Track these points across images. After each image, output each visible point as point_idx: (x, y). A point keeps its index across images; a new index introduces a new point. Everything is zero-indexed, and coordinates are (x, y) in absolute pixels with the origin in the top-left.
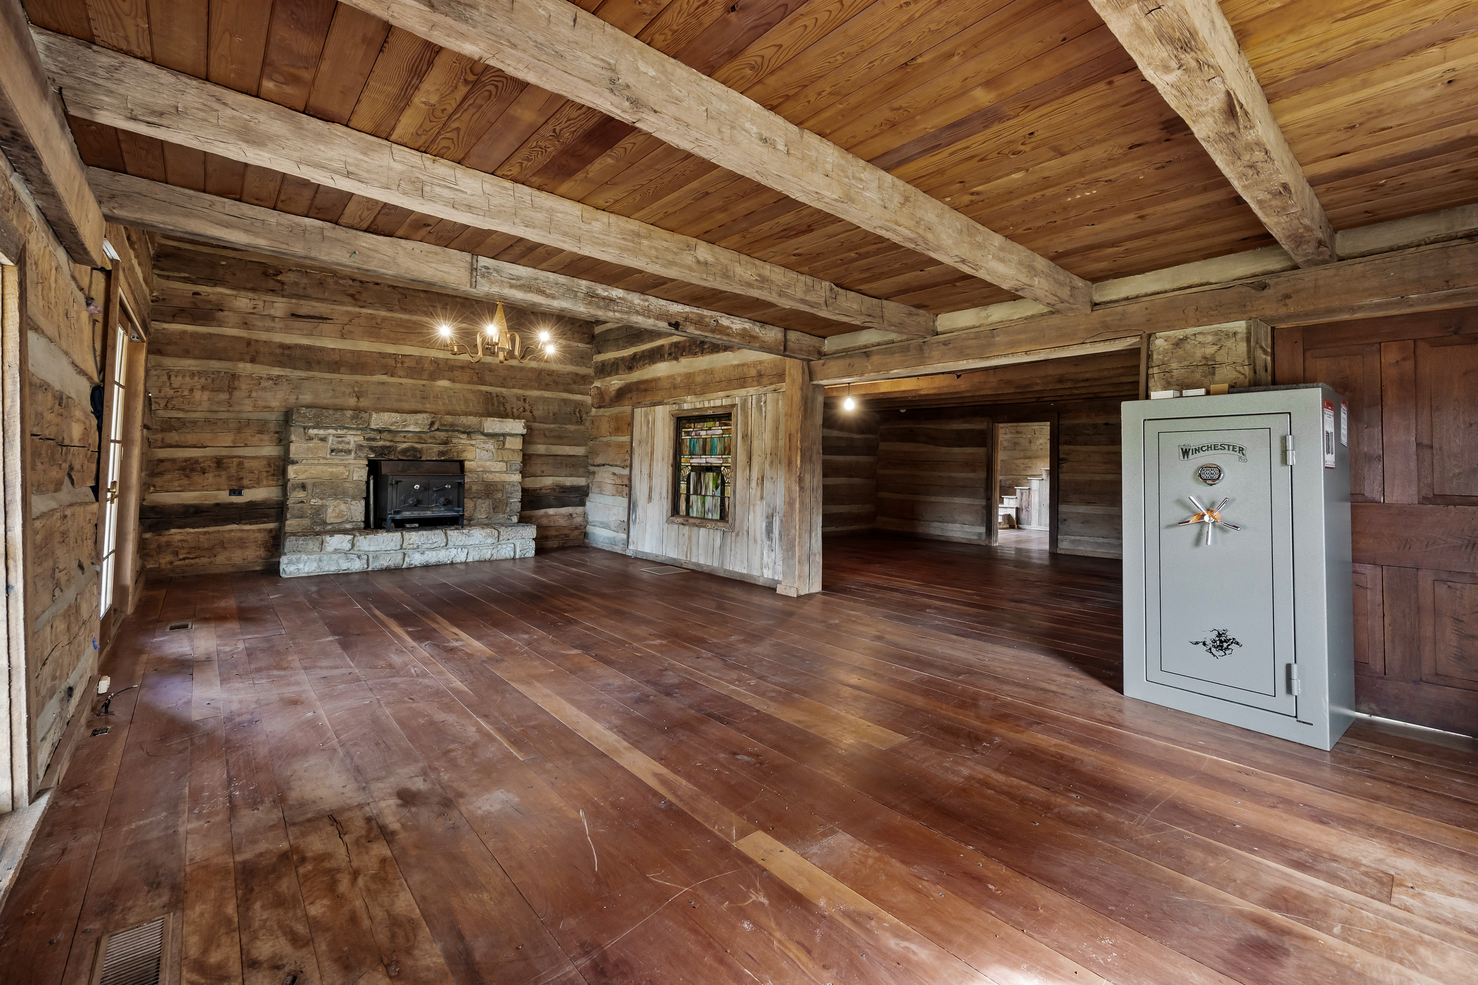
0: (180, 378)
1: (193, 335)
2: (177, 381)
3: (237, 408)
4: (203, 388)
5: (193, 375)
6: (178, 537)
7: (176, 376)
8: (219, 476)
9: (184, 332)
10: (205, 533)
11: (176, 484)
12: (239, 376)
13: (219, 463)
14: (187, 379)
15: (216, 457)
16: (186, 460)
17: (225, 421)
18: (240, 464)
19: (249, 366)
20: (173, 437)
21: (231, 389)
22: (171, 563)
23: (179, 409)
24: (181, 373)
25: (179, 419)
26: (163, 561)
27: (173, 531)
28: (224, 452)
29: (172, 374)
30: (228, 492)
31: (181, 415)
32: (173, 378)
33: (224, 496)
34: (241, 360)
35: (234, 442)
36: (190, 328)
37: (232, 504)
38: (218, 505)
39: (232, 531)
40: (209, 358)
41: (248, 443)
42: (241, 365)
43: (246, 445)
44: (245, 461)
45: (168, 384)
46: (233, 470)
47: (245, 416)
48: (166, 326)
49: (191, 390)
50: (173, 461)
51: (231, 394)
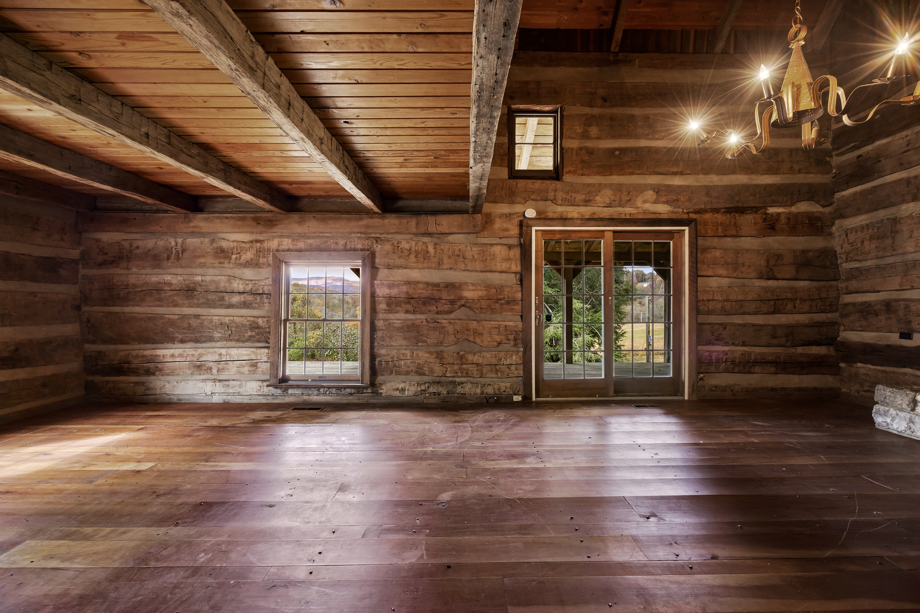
0: (854, 233)
1: (863, 193)
2: (852, 237)
3: (900, 251)
4: (871, 238)
5: (862, 228)
6: (862, 371)
7: (851, 233)
8: (890, 318)
9: (855, 194)
10: (883, 372)
11: (858, 324)
12: (901, 218)
13: (888, 306)
14: (859, 233)
15: (884, 301)
16: (863, 304)
17: (892, 266)
18: (907, 307)
19: (911, 205)
20: (854, 284)
21: (894, 232)
22: (858, 392)
23: (855, 260)
24: (855, 230)
25: (857, 268)
26: (853, 389)
27: (859, 365)
28: (894, 295)
29: (849, 232)
30: (898, 335)
31: (857, 265)
32: (849, 235)
33: (894, 339)
34: (904, 202)
35: (901, 284)
36: (859, 188)
37: (902, 347)
38: (888, 346)
39: (906, 374)
40: (876, 210)
41: (915, 285)
42: (904, 207)
43: (912, 288)
44: (911, 304)
45: (846, 241)
46: (901, 314)
47: (910, 257)
48: (844, 193)
49: (862, 242)
50: (854, 304)
51: (893, 238)
